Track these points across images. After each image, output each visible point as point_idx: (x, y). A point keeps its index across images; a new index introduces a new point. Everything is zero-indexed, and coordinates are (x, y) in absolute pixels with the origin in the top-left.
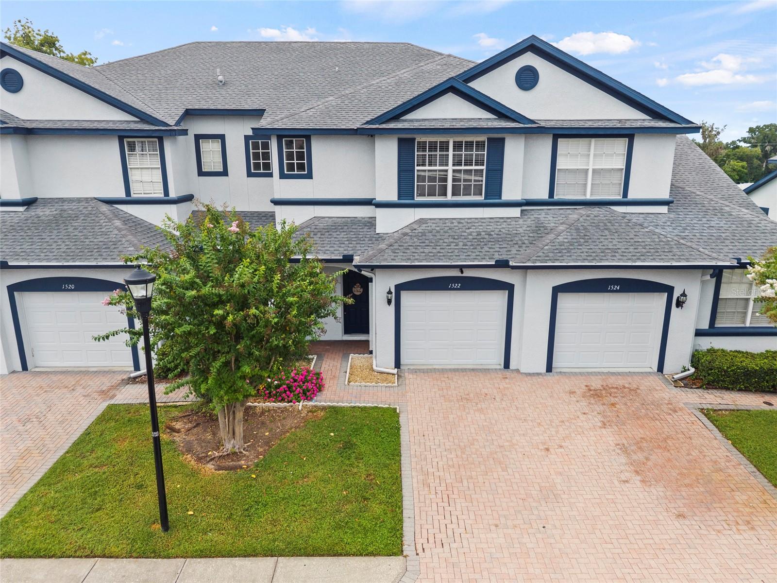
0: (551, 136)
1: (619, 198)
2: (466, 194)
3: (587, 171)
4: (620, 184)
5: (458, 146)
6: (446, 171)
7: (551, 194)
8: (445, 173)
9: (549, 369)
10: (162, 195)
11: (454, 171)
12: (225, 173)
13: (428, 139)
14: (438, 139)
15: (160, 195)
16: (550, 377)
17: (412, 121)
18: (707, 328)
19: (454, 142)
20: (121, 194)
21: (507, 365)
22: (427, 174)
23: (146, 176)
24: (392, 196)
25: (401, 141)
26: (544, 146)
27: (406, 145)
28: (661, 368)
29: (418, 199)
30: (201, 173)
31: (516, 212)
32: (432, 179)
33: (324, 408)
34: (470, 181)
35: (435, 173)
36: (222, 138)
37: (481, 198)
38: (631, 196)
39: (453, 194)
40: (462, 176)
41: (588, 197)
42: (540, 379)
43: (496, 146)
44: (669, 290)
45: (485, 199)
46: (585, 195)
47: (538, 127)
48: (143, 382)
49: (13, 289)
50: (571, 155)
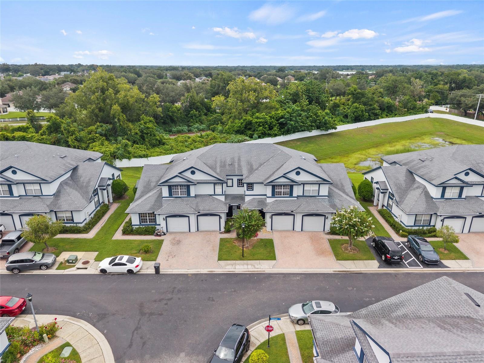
0: (303, 184)
1: (317, 195)
2: (286, 195)
3: (310, 190)
4: (318, 193)
7: (303, 194)
8: (281, 191)
9: (302, 230)
11: (283, 191)
12: (232, 186)
13: (278, 185)
14: (280, 185)
15: (221, 193)
16: (302, 232)
17: (275, 183)
19: (283, 186)
20: (213, 194)
21: (293, 230)
23: (218, 190)
24: (271, 196)
26: (301, 187)
27: (273, 187)
28: (324, 230)
29: (276, 196)
30: (227, 187)
31: (296, 198)
32: (279, 192)
33: (259, 239)
34: (286, 193)
36: (232, 179)
37: (288, 196)
38: (320, 195)
39: (283, 195)
41: (311, 195)
42: (300, 233)
43: (292, 187)
44: (325, 216)
47: (300, 184)
48: (223, 233)
49: (197, 216)
50: (307, 187)
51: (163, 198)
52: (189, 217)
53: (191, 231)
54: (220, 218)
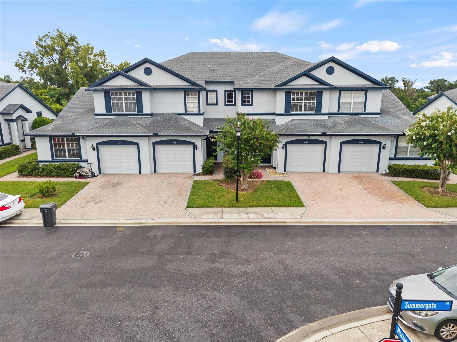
0: (339, 90)
1: (363, 112)
2: (309, 110)
3: (351, 103)
4: (363, 107)
5: (306, 93)
6: (302, 102)
7: (338, 111)
8: (301, 103)
9: (339, 171)
10: (198, 112)
11: (305, 103)
12: (217, 104)
13: (296, 91)
14: (300, 91)
15: (197, 112)
16: (339, 174)
17: (291, 85)
18: (394, 157)
19: (305, 93)
20: (183, 112)
21: (324, 170)
22: (295, 104)
23: (193, 105)
24: (283, 112)
25: (286, 92)
26: (336, 94)
27: (288, 94)
28: (377, 171)
29: (292, 112)
30: (208, 104)
31: (326, 117)
32: (297, 105)
34: (310, 106)
35: (298, 103)
36: (216, 91)
37: (314, 112)
38: (367, 111)
39: (304, 111)
40: (308, 104)
41: (352, 112)
42: (336, 174)
43: (320, 94)
44: (380, 143)
45: (316, 112)
46: (350, 111)
47: (335, 88)
48: (200, 175)
49: (154, 144)
50: (346, 97)
51: (97, 117)
52: (138, 144)
53: (142, 173)
54: (195, 148)
